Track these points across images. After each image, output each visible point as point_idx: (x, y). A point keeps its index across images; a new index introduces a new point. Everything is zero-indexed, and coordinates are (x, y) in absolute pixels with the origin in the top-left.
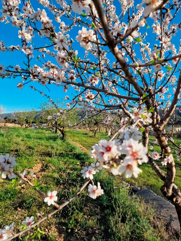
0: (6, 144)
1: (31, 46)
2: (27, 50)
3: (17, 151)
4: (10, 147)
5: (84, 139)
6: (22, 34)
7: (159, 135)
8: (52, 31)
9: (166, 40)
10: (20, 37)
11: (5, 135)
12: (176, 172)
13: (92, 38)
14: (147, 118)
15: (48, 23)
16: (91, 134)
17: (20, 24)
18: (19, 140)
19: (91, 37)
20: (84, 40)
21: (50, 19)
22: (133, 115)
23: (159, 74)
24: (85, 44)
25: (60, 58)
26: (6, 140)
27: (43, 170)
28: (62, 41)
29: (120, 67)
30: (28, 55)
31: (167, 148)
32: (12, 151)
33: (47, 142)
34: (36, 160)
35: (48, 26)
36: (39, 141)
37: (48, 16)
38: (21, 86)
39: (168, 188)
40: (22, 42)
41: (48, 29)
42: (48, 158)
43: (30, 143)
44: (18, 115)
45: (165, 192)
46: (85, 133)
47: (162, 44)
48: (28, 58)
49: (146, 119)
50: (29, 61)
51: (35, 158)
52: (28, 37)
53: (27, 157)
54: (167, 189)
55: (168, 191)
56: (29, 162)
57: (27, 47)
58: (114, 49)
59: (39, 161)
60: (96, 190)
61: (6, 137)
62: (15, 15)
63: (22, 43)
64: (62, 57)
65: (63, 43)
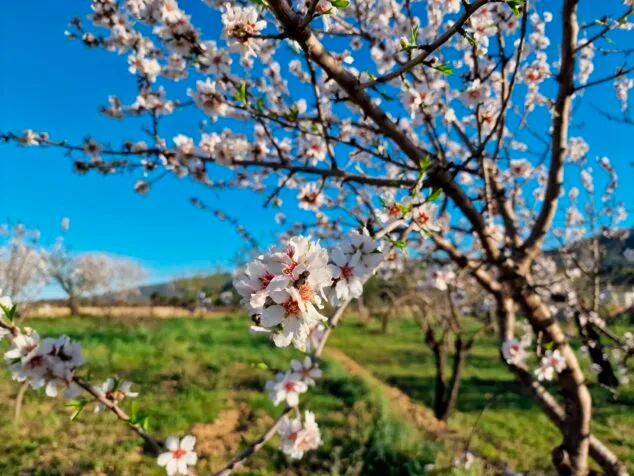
0: (152, 361)
1: (161, 88)
2: (150, 97)
3: (176, 377)
4: (159, 367)
5: (355, 339)
6: (138, 63)
7: (520, 289)
8: (193, 40)
9: (483, 24)
10: (133, 70)
11: (150, 337)
12: (594, 404)
13: (256, 28)
14: (426, 219)
15: (181, 22)
16: (374, 324)
17: (131, 40)
18: (182, 348)
19: (253, 26)
20: (234, 36)
21: (187, 13)
22: (383, 212)
23: (484, 116)
24: (237, 43)
25: (202, 93)
26: (151, 349)
27: (241, 428)
28: (217, 60)
29: (347, 96)
30: (154, 109)
31: (549, 329)
32: (165, 378)
33: (254, 350)
34: (225, 401)
35: (180, 30)
36: (233, 349)
37: (180, 7)
38: (142, 188)
39: (574, 452)
40: (140, 81)
41: (182, 36)
42: (254, 396)
43: (211, 356)
44: (181, 285)
45: (565, 467)
46: (356, 321)
47: (472, 34)
48: (154, 116)
49: (424, 222)
50: (155, 123)
51: (222, 394)
52: (152, 67)
53: (202, 392)
54: (570, 458)
55: (574, 464)
56: (206, 406)
57: (150, 90)
58: (307, 43)
59: (231, 403)
60: (300, 430)
61: (154, 342)
62: (121, 22)
63: (139, 84)
64: (206, 92)
65: (221, 65)
